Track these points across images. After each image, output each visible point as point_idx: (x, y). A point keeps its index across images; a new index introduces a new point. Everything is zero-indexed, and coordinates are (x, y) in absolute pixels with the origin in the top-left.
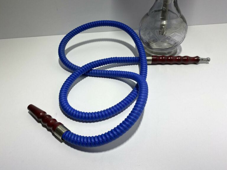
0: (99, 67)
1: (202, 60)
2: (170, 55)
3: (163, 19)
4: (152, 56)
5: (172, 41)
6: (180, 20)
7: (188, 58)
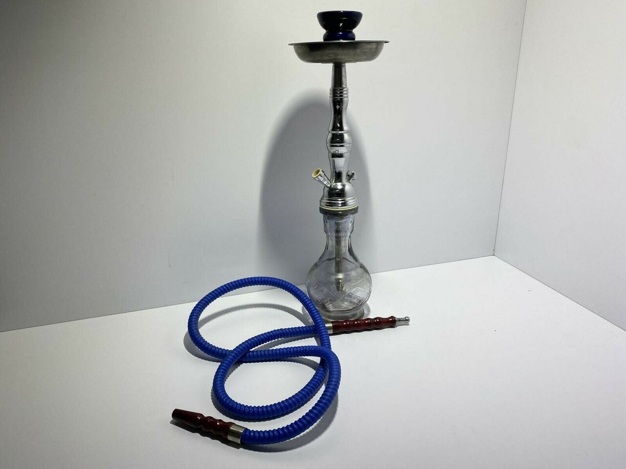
0: (259, 346)
1: (400, 320)
2: (356, 318)
3: (338, 271)
4: (332, 322)
5: (354, 298)
6: (360, 270)
7: (381, 320)
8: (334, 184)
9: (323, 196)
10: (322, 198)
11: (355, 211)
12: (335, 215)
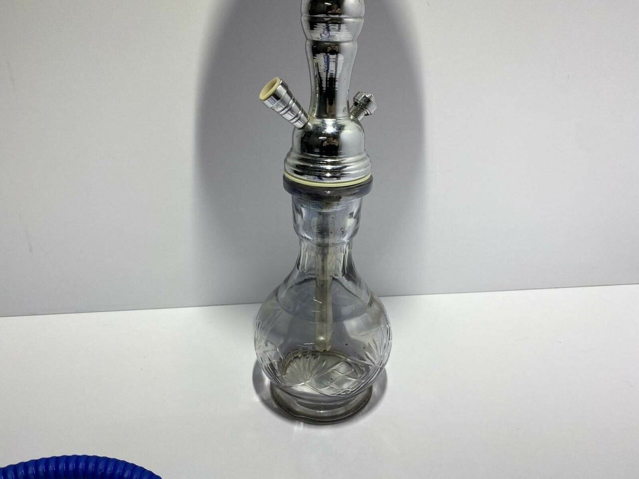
8: (318, 122)
9: (292, 149)
10: (288, 155)
11: (362, 189)
12: (318, 197)
